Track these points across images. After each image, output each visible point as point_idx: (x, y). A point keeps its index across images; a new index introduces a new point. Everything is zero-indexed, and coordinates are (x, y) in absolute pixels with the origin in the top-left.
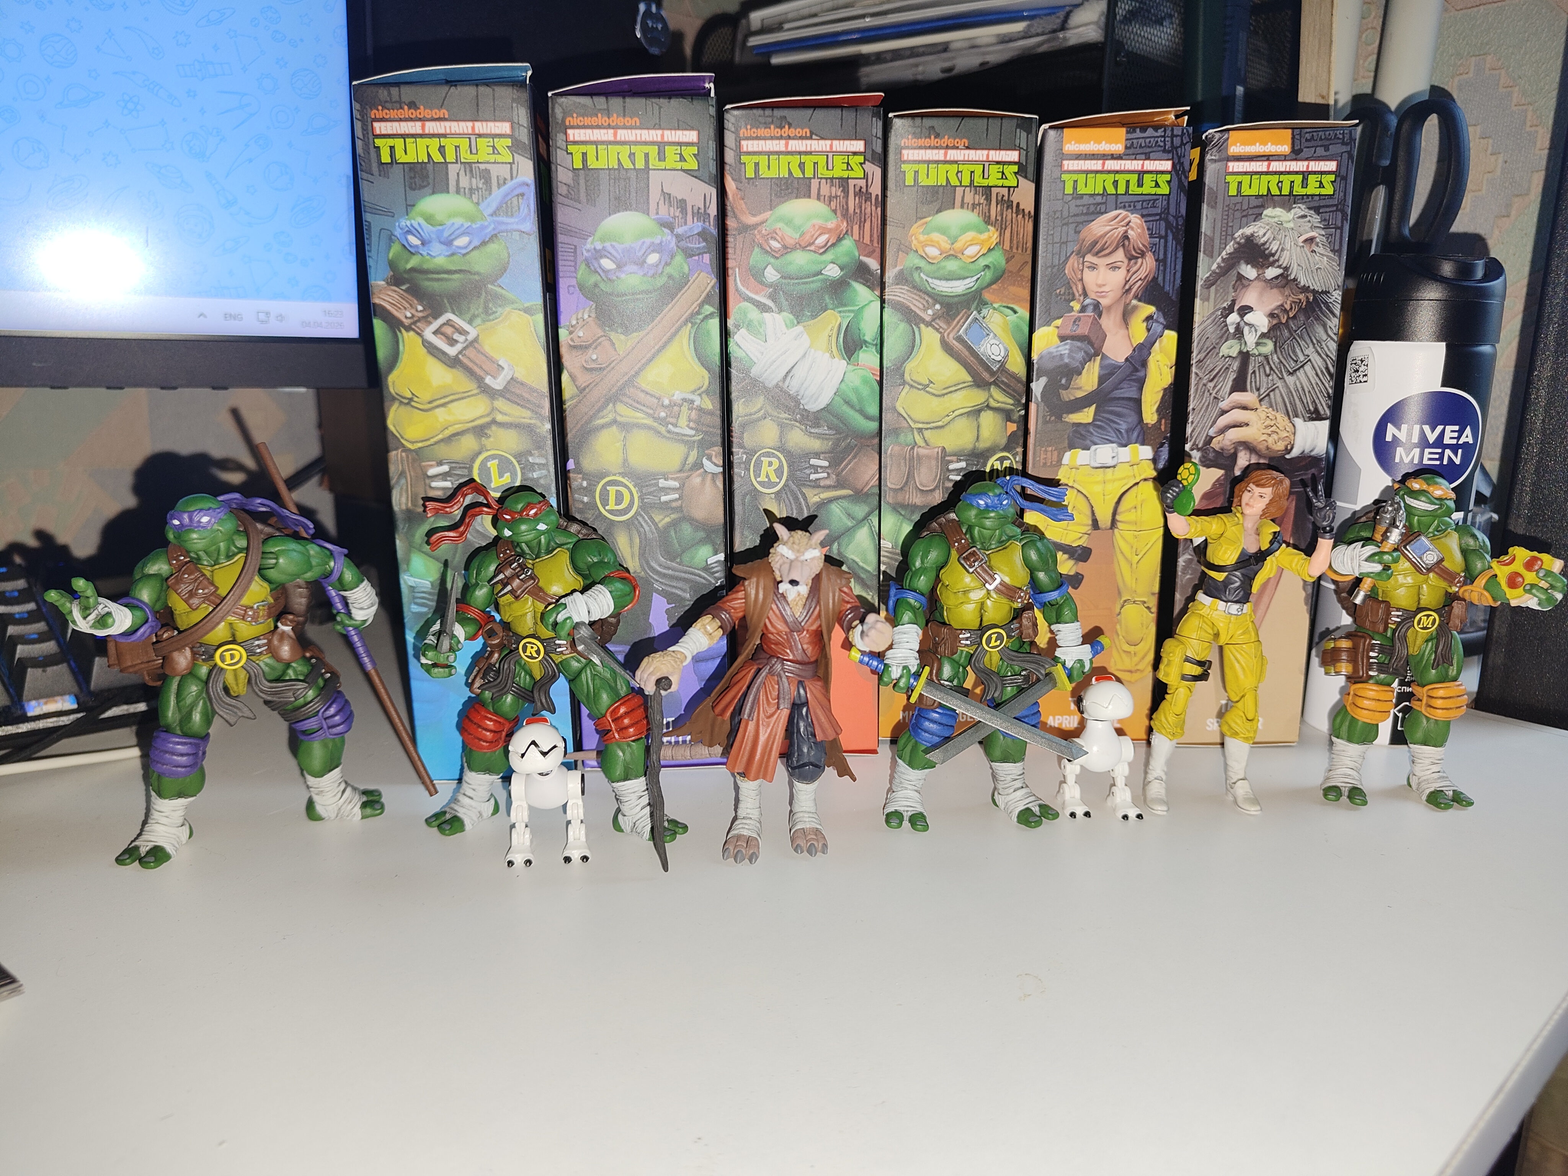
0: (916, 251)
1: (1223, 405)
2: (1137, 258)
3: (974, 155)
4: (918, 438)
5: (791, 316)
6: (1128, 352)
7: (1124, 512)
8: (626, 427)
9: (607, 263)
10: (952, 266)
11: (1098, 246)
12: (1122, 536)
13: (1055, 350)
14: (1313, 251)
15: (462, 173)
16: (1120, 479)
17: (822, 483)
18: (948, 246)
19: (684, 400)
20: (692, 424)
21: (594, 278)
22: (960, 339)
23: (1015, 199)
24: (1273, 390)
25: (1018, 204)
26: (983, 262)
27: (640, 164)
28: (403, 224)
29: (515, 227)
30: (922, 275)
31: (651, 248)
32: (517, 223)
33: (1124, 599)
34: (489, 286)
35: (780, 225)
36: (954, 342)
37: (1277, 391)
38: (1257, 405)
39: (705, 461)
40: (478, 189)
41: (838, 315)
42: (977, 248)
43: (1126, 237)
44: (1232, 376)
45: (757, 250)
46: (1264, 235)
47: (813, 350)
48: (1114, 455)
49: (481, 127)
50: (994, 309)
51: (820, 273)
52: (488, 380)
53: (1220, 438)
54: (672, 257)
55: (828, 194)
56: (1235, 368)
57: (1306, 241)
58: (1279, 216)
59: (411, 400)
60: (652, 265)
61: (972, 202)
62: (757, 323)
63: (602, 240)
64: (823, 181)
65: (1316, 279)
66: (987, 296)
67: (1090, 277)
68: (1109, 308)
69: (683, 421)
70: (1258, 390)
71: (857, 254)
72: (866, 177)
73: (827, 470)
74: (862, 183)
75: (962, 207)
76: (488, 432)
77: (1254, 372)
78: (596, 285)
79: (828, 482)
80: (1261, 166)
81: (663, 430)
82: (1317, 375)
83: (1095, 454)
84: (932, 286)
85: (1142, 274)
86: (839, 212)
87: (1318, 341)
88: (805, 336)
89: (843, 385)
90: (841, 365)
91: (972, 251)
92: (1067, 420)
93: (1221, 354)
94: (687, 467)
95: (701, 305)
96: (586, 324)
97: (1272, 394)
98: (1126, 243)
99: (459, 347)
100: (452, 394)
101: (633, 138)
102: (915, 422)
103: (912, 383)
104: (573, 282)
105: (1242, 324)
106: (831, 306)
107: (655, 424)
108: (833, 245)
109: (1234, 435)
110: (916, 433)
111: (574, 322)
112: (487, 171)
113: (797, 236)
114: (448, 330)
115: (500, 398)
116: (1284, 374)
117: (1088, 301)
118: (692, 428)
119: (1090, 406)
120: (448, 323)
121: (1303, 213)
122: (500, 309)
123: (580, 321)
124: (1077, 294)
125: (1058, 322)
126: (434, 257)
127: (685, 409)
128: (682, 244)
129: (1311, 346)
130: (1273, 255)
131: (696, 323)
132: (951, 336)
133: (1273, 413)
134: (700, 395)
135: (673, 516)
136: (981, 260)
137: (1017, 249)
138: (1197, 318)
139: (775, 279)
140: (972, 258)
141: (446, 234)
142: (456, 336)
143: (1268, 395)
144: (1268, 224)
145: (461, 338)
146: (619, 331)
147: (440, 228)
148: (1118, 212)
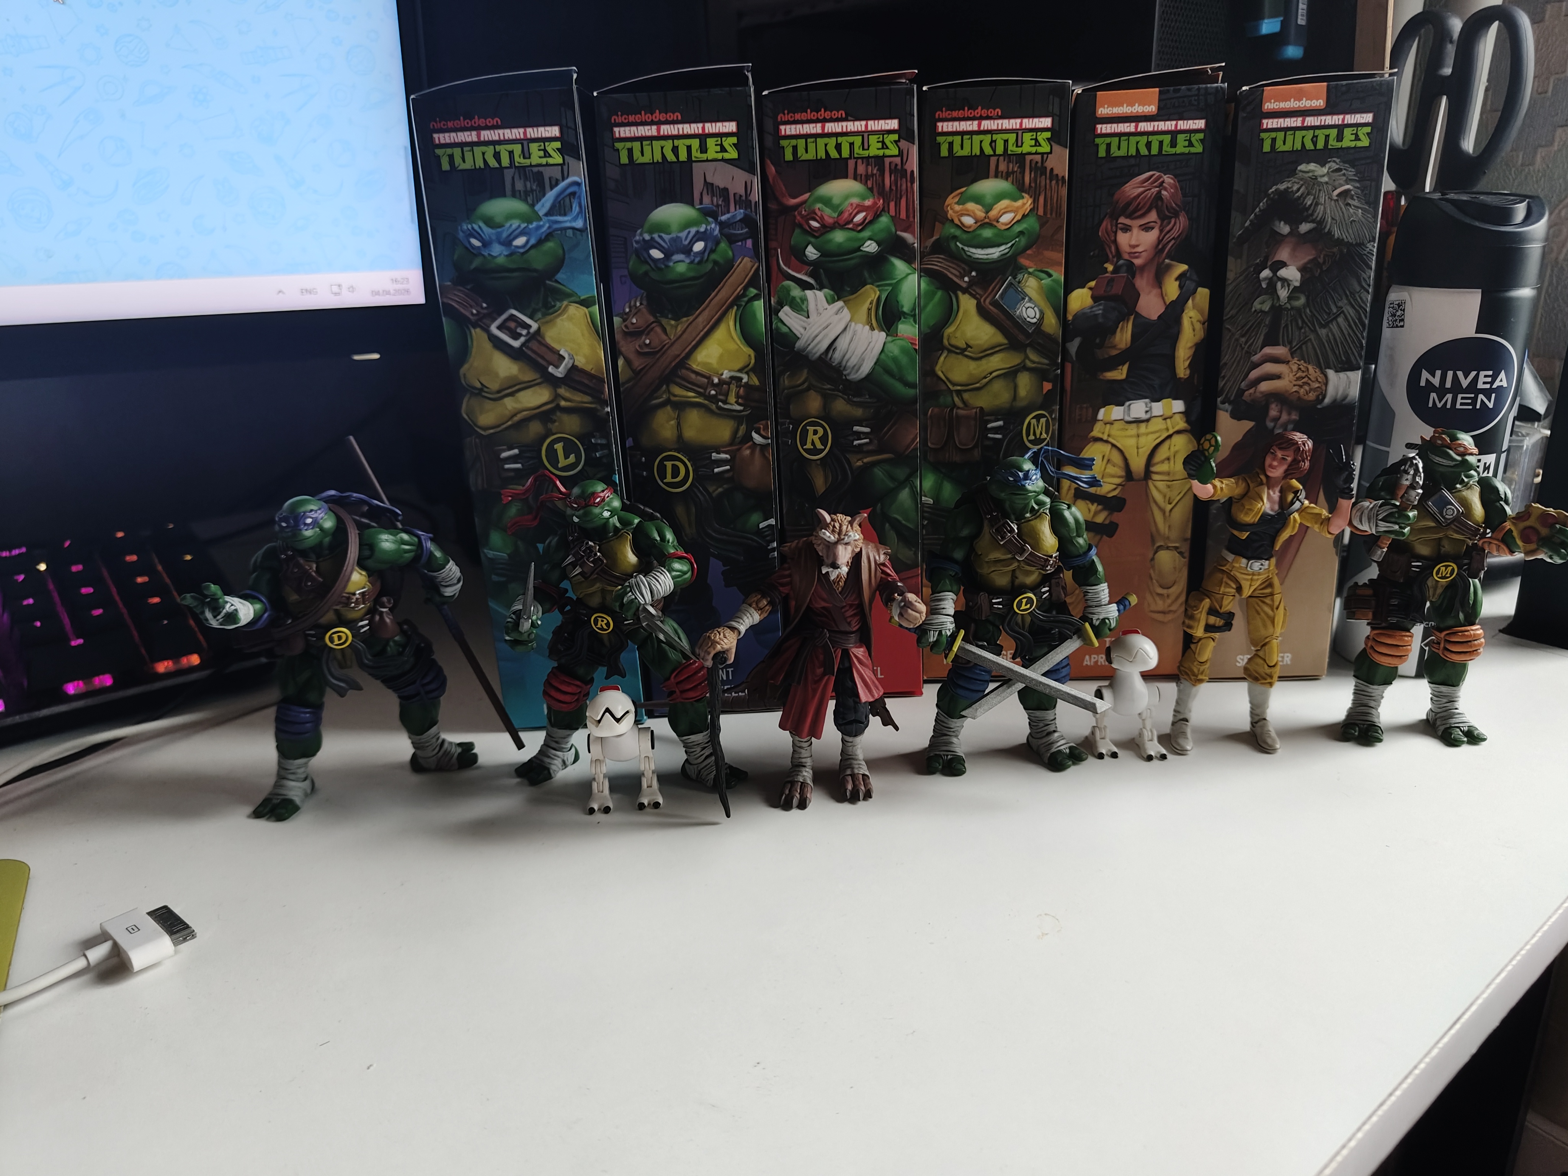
0: (952, 221)
1: (1256, 358)
2: (1171, 218)
3: (1006, 124)
4: (956, 399)
5: (832, 293)
6: (1161, 310)
7: (1158, 463)
8: (681, 406)
9: (656, 254)
10: (987, 233)
11: (1131, 208)
12: (1156, 487)
13: (1089, 311)
14: (1348, 204)
15: (517, 177)
16: (1152, 433)
17: (865, 448)
18: (983, 215)
19: (732, 378)
20: (740, 401)
21: (645, 268)
22: (995, 304)
23: (1049, 164)
24: (1305, 343)
25: (1052, 169)
26: (1018, 228)
27: (683, 156)
28: (465, 227)
29: (568, 225)
30: (958, 244)
31: (697, 237)
32: (570, 221)
33: (1158, 544)
34: (548, 282)
35: (819, 205)
36: (991, 307)
37: (1309, 344)
38: (1290, 358)
39: (754, 435)
40: (532, 190)
41: (877, 289)
42: (1011, 215)
43: (1159, 196)
44: (1264, 331)
45: (797, 231)
46: (1298, 190)
47: (853, 324)
48: (1147, 409)
49: (532, 132)
50: (1030, 273)
51: (858, 249)
52: (551, 369)
53: (1252, 391)
54: (717, 243)
55: (864, 173)
56: (1267, 323)
57: (1339, 195)
58: (1313, 171)
59: (481, 390)
60: (697, 253)
61: (1006, 171)
62: (799, 301)
63: (651, 232)
64: (860, 161)
65: (1350, 231)
66: (1023, 261)
67: (1123, 239)
68: (1142, 268)
69: (732, 399)
70: (1290, 343)
71: (893, 230)
72: (901, 154)
73: (870, 436)
74: (898, 160)
75: (996, 176)
76: (554, 417)
77: (1286, 326)
78: (646, 273)
79: (871, 448)
80: (1296, 122)
81: (714, 407)
82: (1350, 326)
83: (1129, 409)
84: (968, 253)
85: (1175, 233)
86: (875, 190)
87: (1351, 293)
88: (846, 310)
89: (883, 356)
90: (880, 337)
91: (1006, 218)
92: (1101, 377)
93: (1253, 309)
94: (737, 440)
95: (745, 289)
96: (639, 310)
97: (1304, 347)
98: (1160, 203)
99: (522, 339)
100: (519, 384)
101: (675, 132)
102: (954, 384)
103: (950, 347)
104: (625, 272)
105: (1275, 278)
106: (869, 281)
107: (706, 402)
108: (871, 222)
109: (1264, 386)
110: (954, 395)
111: (627, 310)
112: (540, 174)
113: (835, 215)
114: (512, 325)
115: (563, 386)
116: (1317, 327)
117: (1121, 262)
118: (739, 404)
119: (1123, 364)
120: (512, 318)
121: (1338, 166)
122: (558, 304)
123: (634, 311)
124: (1111, 256)
125: (1092, 284)
126: (496, 257)
127: (733, 387)
128: (726, 230)
129: (1344, 297)
130: (1308, 209)
131: (741, 305)
132: (988, 301)
133: (1305, 365)
134: (747, 373)
135: (725, 486)
136: (1015, 226)
137: (1051, 214)
138: (1231, 276)
139: (815, 257)
140: (1007, 224)
141: (505, 235)
142: (519, 330)
143: (1300, 347)
144: (1302, 179)
145: (524, 332)
146: (670, 316)
147: (499, 230)
148: (1151, 173)
